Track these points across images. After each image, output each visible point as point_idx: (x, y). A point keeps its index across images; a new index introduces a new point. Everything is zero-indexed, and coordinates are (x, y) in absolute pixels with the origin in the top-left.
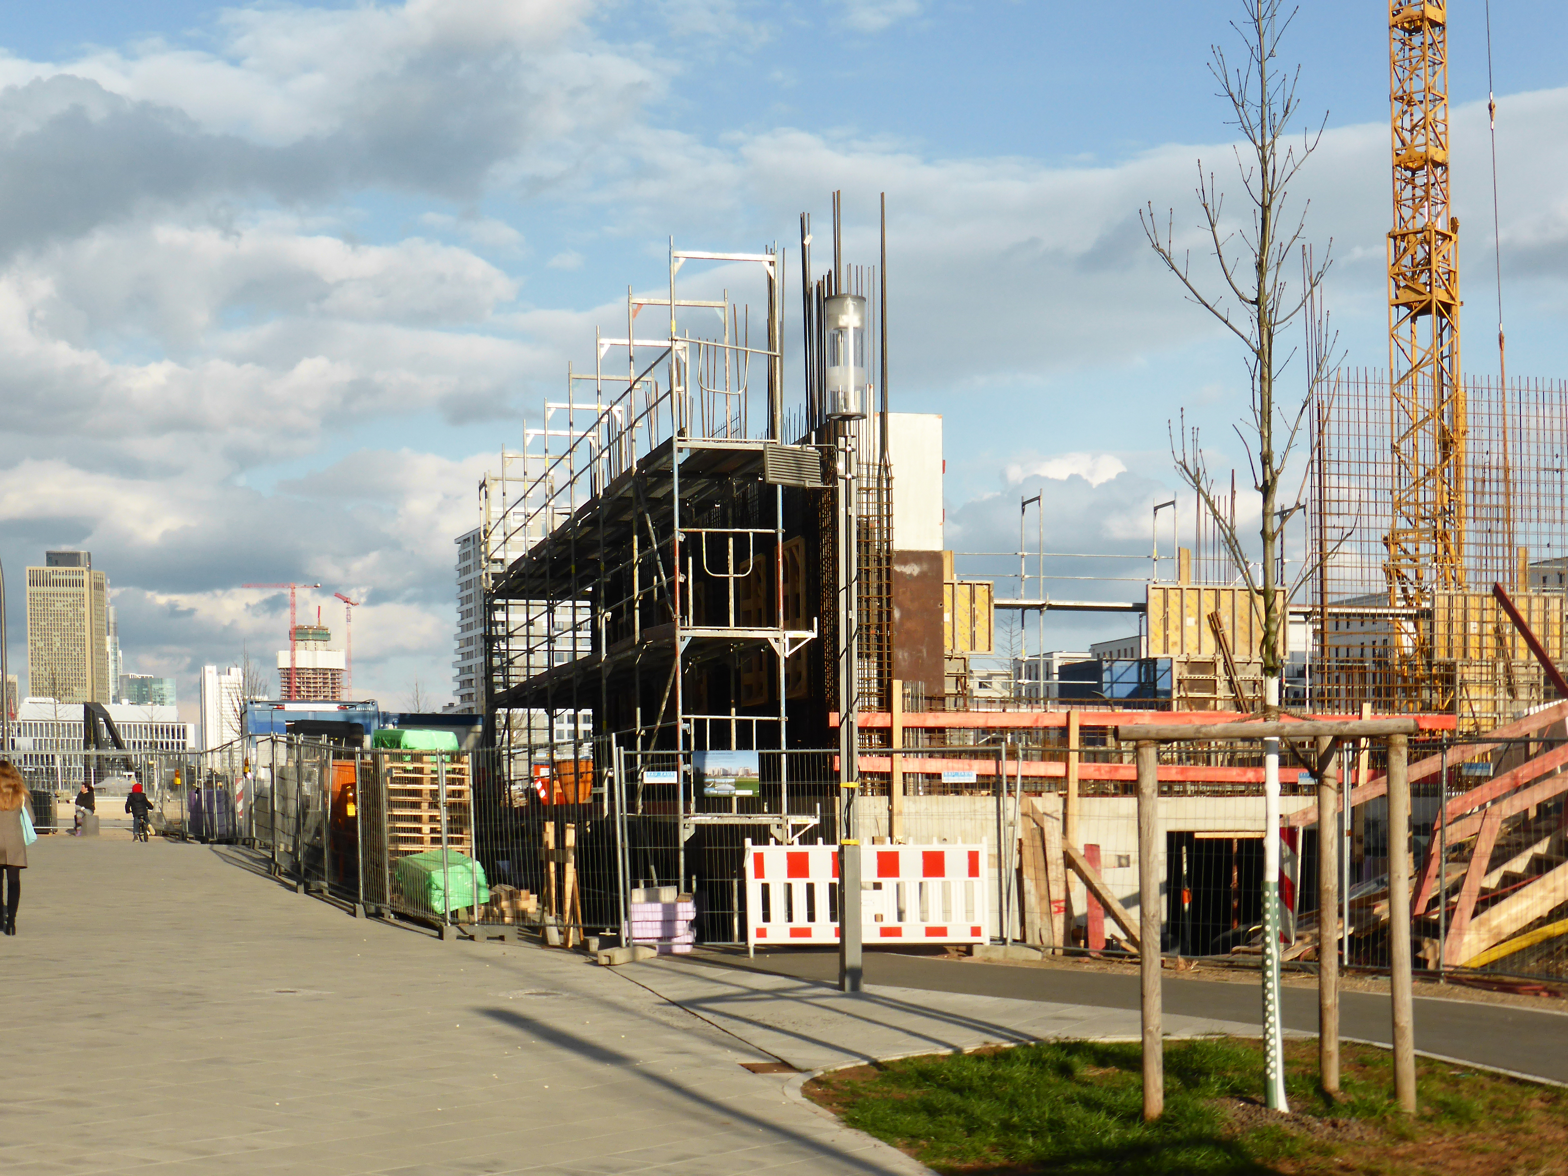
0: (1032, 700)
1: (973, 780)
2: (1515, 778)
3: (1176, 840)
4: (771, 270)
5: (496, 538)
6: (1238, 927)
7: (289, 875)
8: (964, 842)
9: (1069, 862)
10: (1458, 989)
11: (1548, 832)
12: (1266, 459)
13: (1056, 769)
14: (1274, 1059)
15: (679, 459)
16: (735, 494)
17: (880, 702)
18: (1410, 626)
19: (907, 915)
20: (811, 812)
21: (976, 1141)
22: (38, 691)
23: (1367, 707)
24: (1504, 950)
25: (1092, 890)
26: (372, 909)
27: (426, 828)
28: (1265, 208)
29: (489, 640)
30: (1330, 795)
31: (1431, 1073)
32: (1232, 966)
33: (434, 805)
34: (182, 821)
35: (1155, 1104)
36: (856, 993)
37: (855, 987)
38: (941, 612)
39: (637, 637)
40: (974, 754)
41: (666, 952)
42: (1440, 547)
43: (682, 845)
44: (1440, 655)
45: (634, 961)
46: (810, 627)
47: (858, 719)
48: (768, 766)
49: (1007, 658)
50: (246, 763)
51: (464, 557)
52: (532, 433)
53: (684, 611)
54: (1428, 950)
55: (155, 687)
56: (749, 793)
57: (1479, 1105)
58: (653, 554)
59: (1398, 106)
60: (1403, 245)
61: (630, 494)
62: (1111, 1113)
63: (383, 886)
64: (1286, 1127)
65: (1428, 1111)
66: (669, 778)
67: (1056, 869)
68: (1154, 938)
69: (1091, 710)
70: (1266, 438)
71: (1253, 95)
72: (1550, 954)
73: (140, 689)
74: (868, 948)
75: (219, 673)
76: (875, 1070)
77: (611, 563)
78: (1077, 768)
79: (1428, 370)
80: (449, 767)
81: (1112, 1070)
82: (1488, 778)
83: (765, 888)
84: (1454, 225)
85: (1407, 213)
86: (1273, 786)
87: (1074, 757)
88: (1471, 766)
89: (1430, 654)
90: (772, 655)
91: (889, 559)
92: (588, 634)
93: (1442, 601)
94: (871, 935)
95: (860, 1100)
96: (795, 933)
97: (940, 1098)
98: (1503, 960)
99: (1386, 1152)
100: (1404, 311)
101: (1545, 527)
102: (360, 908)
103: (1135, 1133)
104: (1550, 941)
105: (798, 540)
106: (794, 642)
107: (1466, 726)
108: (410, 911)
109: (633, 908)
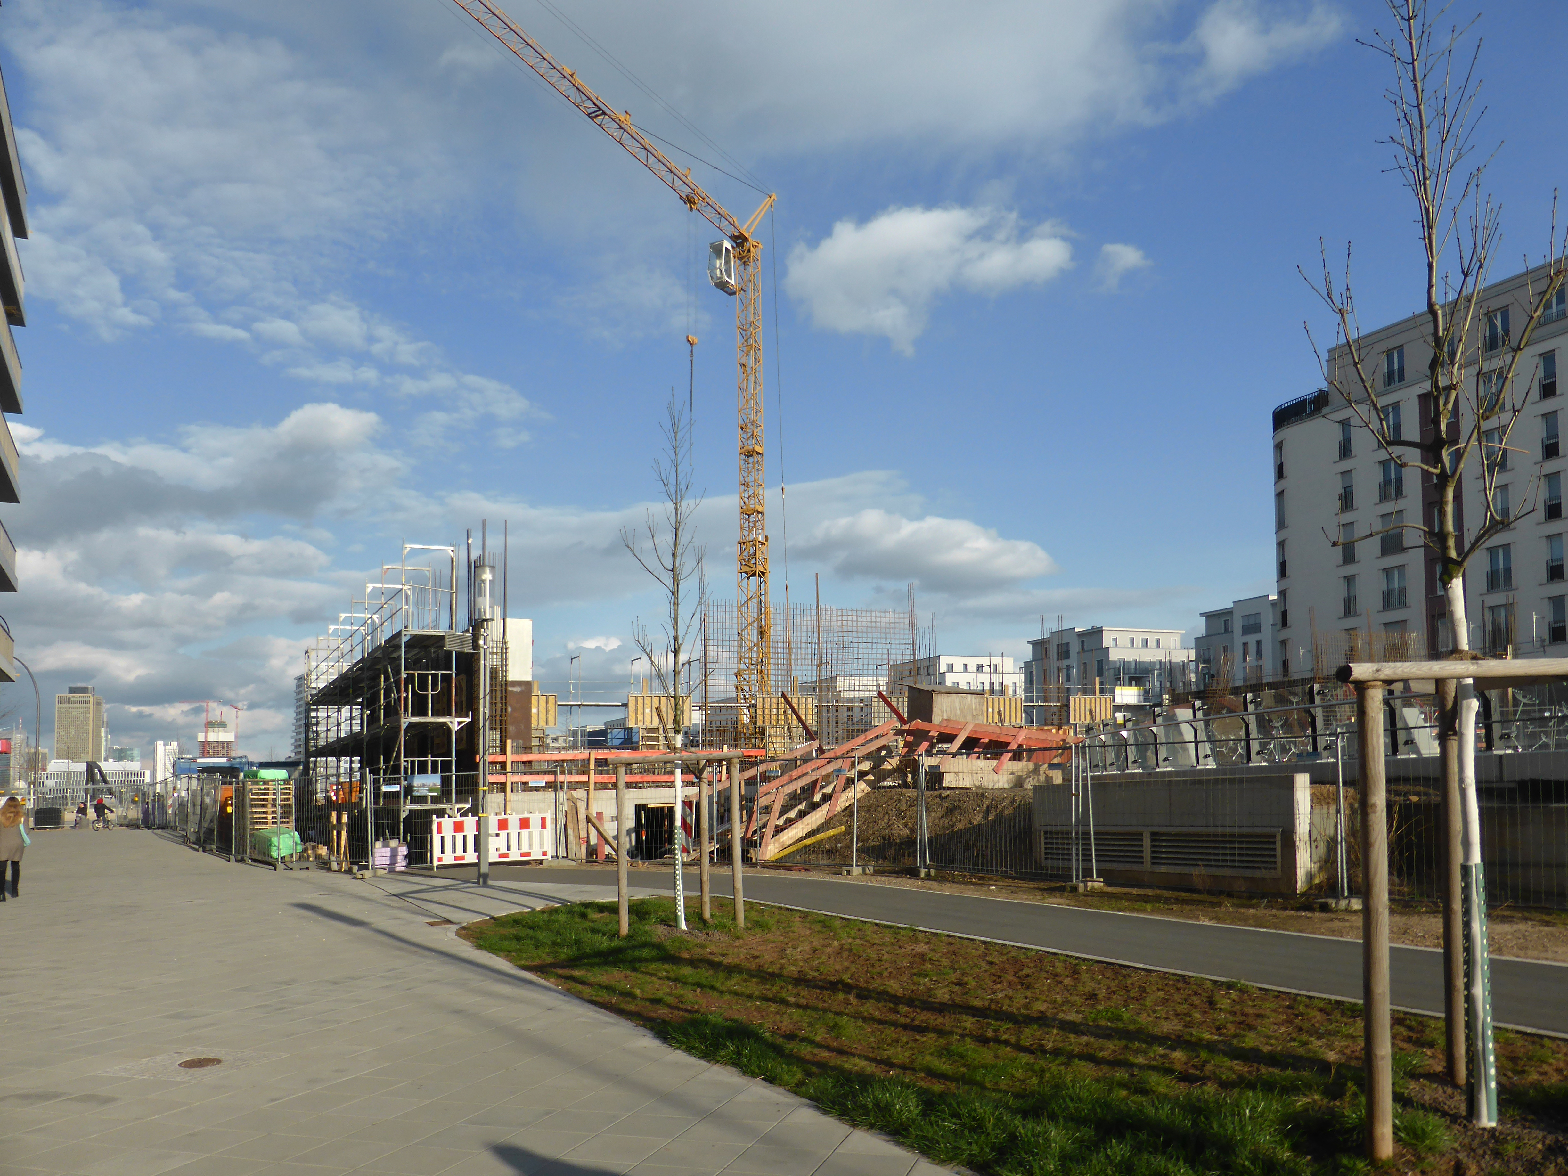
0: (574, 746)
1: (544, 784)
2: (791, 776)
3: (639, 808)
4: (452, 554)
5: (314, 677)
6: (667, 846)
7: (195, 843)
8: (540, 813)
9: (589, 820)
10: (765, 870)
11: (804, 800)
12: (676, 639)
13: (584, 778)
14: (680, 906)
15: (404, 639)
16: (433, 655)
17: (501, 750)
18: (746, 711)
19: (512, 848)
20: (466, 802)
21: (539, 952)
22: (59, 757)
23: (725, 747)
24: (786, 852)
25: (600, 833)
26: (239, 858)
27: (270, 817)
28: (677, 529)
29: (307, 726)
30: (705, 786)
31: (752, 908)
32: (664, 864)
33: (274, 806)
34: (138, 819)
35: (625, 929)
36: (485, 885)
37: (485, 882)
38: (530, 709)
39: (382, 722)
40: (545, 773)
41: (392, 871)
42: (760, 676)
43: (402, 820)
44: (760, 723)
45: (375, 876)
46: (467, 716)
47: (489, 758)
48: (446, 782)
49: (564, 728)
50: (174, 789)
51: (298, 686)
52: (332, 628)
53: (406, 710)
54: (752, 853)
55: (128, 752)
56: (435, 794)
57: (772, 921)
58: (391, 683)
59: (742, 487)
60: (744, 547)
61: (380, 656)
62: (604, 934)
63: (246, 846)
64: (685, 936)
65: (749, 925)
66: (396, 788)
67: (583, 824)
68: (623, 853)
69: (600, 751)
70: (676, 630)
71: (672, 480)
72: (805, 853)
73: (120, 754)
74: (491, 864)
75: (164, 745)
76: (493, 921)
77: (370, 688)
78: (594, 778)
79: (754, 600)
80: (282, 787)
81: (606, 914)
82: (777, 777)
83: (442, 838)
84: (766, 538)
85: (746, 533)
86: (678, 783)
87: (592, 772)
88: (770, 771)
89: (755, 723)
90: (449, 730)
91: (506, 685)
92: (359, 721)
93: (760, 700)
94: (493, 857)
95: (484, 936)
96: (456, 858)
97: (523, 932)
98: (785, 856)
99: (730, 945)
100: (744, 575)
101: (804, 667)
102: (232, 858)
103: (615, 943)
104: (805, 847)
105: (463, 677)
106: (459, 723)
107: (771, 754)
108: (259, 858)
109: (375, 850)
